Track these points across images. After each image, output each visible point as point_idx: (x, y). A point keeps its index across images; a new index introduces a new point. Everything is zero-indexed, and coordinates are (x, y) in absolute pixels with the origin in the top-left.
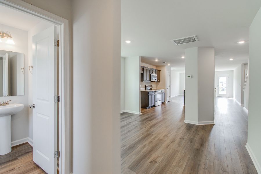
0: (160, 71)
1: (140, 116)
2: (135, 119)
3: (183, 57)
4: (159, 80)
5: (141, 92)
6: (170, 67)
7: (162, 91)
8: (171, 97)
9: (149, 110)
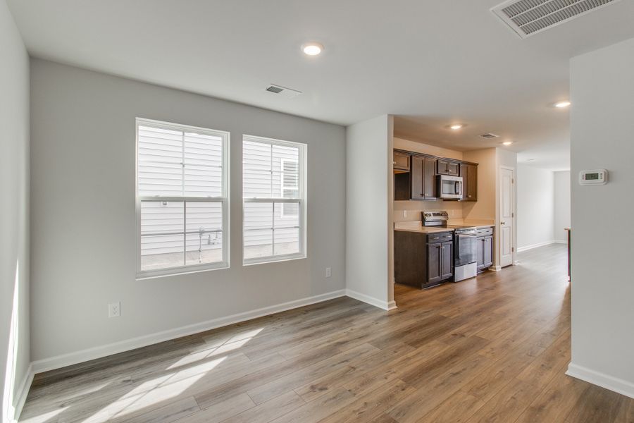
0: (476, 165)
1: (390, 315)
2: (364, 328)
3: (563, 105)
4: (471, 195)
5: (395, 232)
6: (514, 150)
7: (484, 232)
8: (519, 250)
9: (428, 296)
